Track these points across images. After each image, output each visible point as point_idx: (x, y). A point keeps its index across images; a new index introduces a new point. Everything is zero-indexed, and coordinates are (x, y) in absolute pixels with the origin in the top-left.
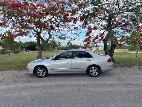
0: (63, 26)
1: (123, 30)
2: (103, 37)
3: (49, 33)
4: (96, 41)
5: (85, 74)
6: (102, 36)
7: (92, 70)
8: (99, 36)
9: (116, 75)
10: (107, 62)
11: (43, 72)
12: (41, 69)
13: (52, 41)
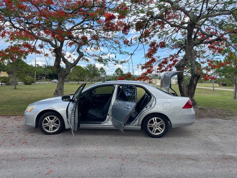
0: (104, 38)
1: (212, 50)
2: (176, 61)
3: (78, 51)
4: (163, 68)
5: (139, 130)
7: (153, 123)
8: (169, 59)
9: (200, 134)
10: (183, 108)
11: (56, 124)
12: (52, 118)
13: (90, 66)
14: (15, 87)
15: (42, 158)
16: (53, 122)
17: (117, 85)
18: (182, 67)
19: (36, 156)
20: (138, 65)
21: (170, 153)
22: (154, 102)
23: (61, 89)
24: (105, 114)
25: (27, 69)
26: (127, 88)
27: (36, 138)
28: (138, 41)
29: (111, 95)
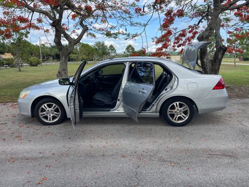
0: (112, 7)
1: (238, 18)
2: (196, 33)
3: (81, 24)
4: (181, 42)
5: (157, 118)
6: (194, 31)
7: (174, 109)
8: (187, 31)
9: (232, 120)
10: (213, 89)
11: (55, 113)
12: (50, 106)
13: (98, 44)
14: (20, 69)
15: (36, 159)
16: (52, 111)
17: (128, 63)
18: (206, 38)
19: (29, 156)
20: (153, 39)
21: (199, 147)
22: (176, 83)
23: (64, 70)
24: (115, 99)
25: (30, 48)
26: (140, 66)
27: (32, 130)
28: (152, 8)
29: (121, 76)
